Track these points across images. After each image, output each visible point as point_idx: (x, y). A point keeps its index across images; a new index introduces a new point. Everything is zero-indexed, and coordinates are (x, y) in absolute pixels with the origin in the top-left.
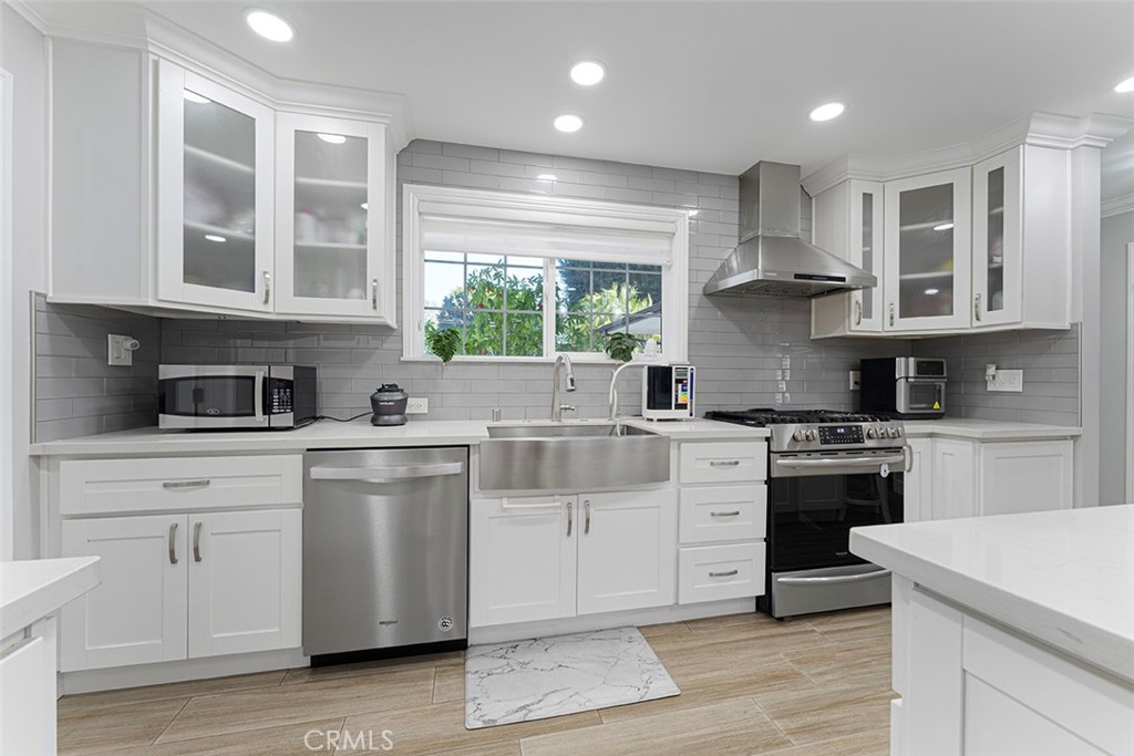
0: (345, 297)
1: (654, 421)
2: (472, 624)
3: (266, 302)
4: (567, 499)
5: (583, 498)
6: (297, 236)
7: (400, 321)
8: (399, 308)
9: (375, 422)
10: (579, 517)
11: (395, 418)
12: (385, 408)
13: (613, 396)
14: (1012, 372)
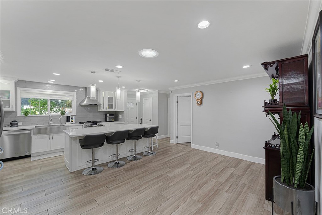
1: (67, 124)
2: (32, 153)
4: (49, 135)
5: (52, 135)
7: (16, 110)
8: (16, 108)
9: (11, 127)
10: (51, 137)
11: (16, 126)
12: (13, 124)
13: (59, 121)
14: (121, 116)
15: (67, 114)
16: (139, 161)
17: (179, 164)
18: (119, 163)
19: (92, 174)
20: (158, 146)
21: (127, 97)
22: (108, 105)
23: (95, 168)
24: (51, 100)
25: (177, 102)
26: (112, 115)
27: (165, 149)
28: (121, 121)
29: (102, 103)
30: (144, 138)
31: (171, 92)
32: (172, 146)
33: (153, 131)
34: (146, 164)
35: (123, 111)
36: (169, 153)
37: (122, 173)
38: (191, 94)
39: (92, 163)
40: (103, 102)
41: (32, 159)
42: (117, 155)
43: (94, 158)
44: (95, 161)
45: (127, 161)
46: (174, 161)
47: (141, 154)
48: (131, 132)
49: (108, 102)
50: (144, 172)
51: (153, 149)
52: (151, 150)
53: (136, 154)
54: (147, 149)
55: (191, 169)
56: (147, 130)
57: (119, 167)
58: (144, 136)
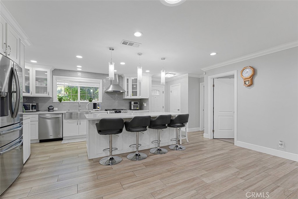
0: (43, 93)
1: (94, 111)
2: (63, 136)
3: (31, 94)
4: (77, 120)
5: (79, 120)
6: (36, 85)
7: (53, 96)
8: (52, 94)
9: (49, 111)
10: (79, 123)
11: (52, 110)
12: (50, 109)
13: (87, 107)
14: (146, 104)
15: (94, 101)
16: (163, 155)
17: (219, 166)
18: (140, 155)
19: (110, 165)
20: (188, 139)
21: (152, 84)
22: (133, 92)
23: (112, 158)
24: (81, 87)
25: (214, 86)
26: (137, 103)
27: (198, 144)
28: (146, 110)
29: (126, 90)
30: (170, 128)
31: (204, 73)
32: (206, 141)
33: (182, 120)
34: (172, 160)
35: (148, 99)
36: (202, 149)
37: (141, 168)
38: (235, 72)
39: (110, 152)
40: (128, 89)
41: (63, 142)
42: (138, 145)
43: (112, 146)
44: (113, 149)
45: (150, 154)
46: (211, 162)
47: (167, 147)
48: (154, 120)
49: (132, 90)
50: (169, 171)
51: (182, 143)
52: (179, 144)
53: (159, 147)
54: (174, 143)
55: (241, 176)
56: (174, 118)
57: (140, 160)
58: (170, 125)
